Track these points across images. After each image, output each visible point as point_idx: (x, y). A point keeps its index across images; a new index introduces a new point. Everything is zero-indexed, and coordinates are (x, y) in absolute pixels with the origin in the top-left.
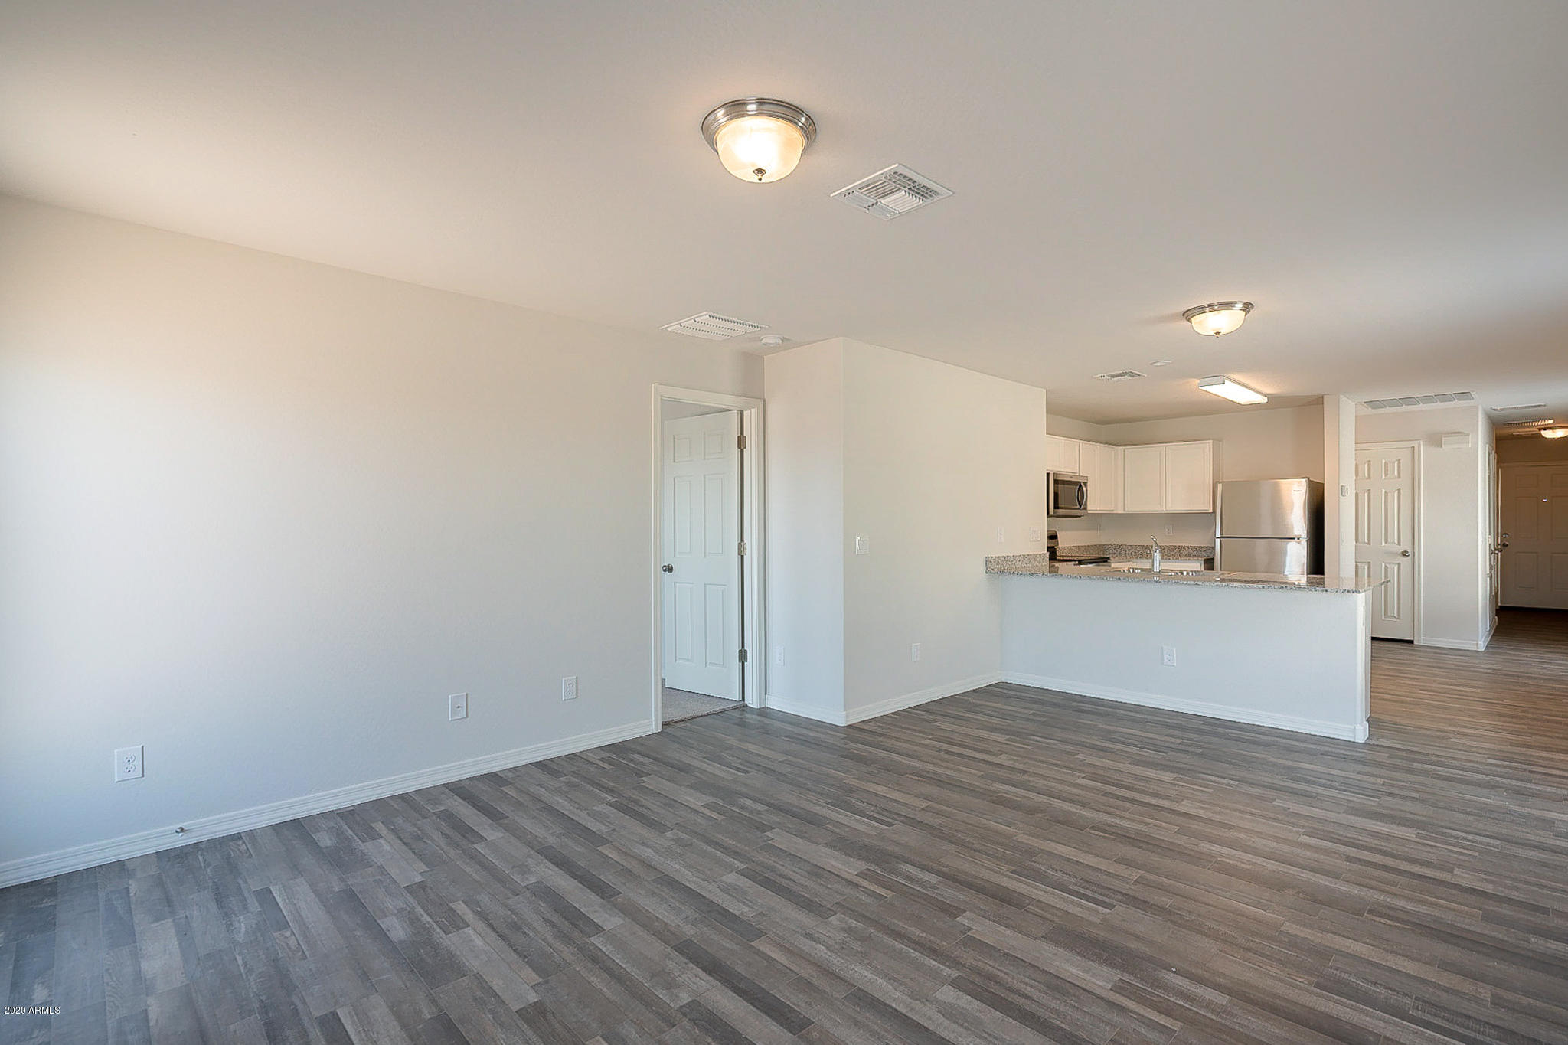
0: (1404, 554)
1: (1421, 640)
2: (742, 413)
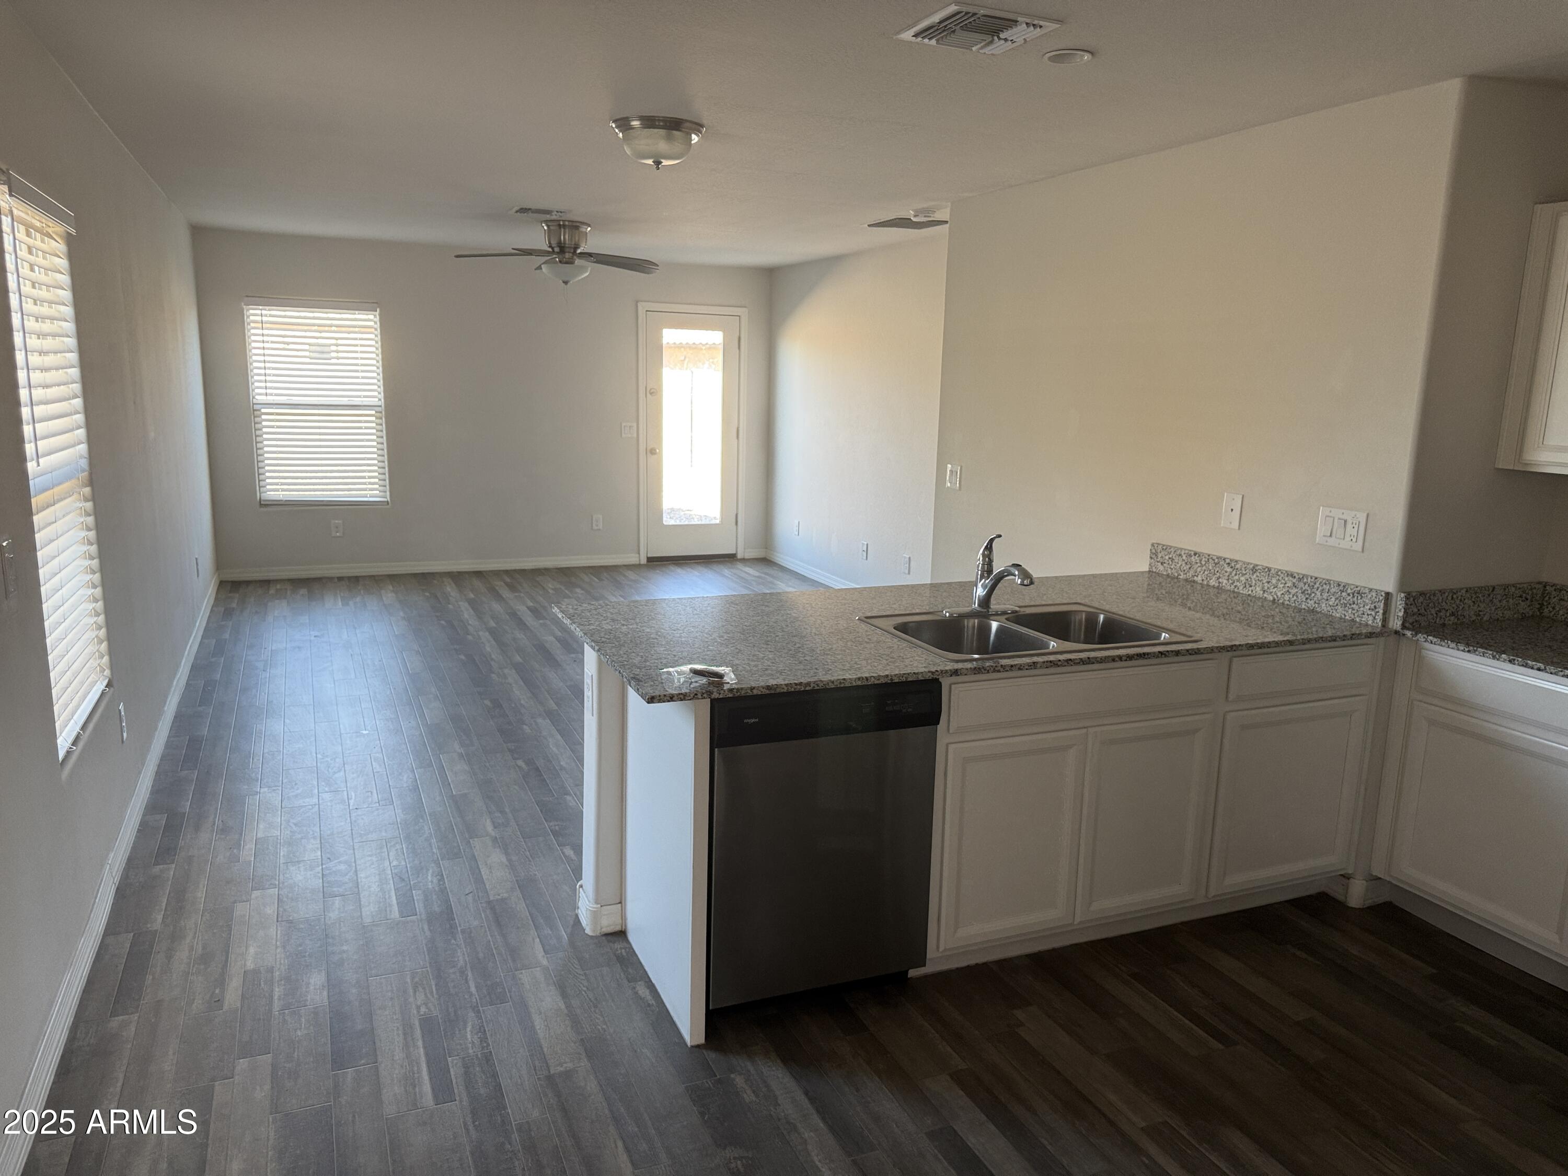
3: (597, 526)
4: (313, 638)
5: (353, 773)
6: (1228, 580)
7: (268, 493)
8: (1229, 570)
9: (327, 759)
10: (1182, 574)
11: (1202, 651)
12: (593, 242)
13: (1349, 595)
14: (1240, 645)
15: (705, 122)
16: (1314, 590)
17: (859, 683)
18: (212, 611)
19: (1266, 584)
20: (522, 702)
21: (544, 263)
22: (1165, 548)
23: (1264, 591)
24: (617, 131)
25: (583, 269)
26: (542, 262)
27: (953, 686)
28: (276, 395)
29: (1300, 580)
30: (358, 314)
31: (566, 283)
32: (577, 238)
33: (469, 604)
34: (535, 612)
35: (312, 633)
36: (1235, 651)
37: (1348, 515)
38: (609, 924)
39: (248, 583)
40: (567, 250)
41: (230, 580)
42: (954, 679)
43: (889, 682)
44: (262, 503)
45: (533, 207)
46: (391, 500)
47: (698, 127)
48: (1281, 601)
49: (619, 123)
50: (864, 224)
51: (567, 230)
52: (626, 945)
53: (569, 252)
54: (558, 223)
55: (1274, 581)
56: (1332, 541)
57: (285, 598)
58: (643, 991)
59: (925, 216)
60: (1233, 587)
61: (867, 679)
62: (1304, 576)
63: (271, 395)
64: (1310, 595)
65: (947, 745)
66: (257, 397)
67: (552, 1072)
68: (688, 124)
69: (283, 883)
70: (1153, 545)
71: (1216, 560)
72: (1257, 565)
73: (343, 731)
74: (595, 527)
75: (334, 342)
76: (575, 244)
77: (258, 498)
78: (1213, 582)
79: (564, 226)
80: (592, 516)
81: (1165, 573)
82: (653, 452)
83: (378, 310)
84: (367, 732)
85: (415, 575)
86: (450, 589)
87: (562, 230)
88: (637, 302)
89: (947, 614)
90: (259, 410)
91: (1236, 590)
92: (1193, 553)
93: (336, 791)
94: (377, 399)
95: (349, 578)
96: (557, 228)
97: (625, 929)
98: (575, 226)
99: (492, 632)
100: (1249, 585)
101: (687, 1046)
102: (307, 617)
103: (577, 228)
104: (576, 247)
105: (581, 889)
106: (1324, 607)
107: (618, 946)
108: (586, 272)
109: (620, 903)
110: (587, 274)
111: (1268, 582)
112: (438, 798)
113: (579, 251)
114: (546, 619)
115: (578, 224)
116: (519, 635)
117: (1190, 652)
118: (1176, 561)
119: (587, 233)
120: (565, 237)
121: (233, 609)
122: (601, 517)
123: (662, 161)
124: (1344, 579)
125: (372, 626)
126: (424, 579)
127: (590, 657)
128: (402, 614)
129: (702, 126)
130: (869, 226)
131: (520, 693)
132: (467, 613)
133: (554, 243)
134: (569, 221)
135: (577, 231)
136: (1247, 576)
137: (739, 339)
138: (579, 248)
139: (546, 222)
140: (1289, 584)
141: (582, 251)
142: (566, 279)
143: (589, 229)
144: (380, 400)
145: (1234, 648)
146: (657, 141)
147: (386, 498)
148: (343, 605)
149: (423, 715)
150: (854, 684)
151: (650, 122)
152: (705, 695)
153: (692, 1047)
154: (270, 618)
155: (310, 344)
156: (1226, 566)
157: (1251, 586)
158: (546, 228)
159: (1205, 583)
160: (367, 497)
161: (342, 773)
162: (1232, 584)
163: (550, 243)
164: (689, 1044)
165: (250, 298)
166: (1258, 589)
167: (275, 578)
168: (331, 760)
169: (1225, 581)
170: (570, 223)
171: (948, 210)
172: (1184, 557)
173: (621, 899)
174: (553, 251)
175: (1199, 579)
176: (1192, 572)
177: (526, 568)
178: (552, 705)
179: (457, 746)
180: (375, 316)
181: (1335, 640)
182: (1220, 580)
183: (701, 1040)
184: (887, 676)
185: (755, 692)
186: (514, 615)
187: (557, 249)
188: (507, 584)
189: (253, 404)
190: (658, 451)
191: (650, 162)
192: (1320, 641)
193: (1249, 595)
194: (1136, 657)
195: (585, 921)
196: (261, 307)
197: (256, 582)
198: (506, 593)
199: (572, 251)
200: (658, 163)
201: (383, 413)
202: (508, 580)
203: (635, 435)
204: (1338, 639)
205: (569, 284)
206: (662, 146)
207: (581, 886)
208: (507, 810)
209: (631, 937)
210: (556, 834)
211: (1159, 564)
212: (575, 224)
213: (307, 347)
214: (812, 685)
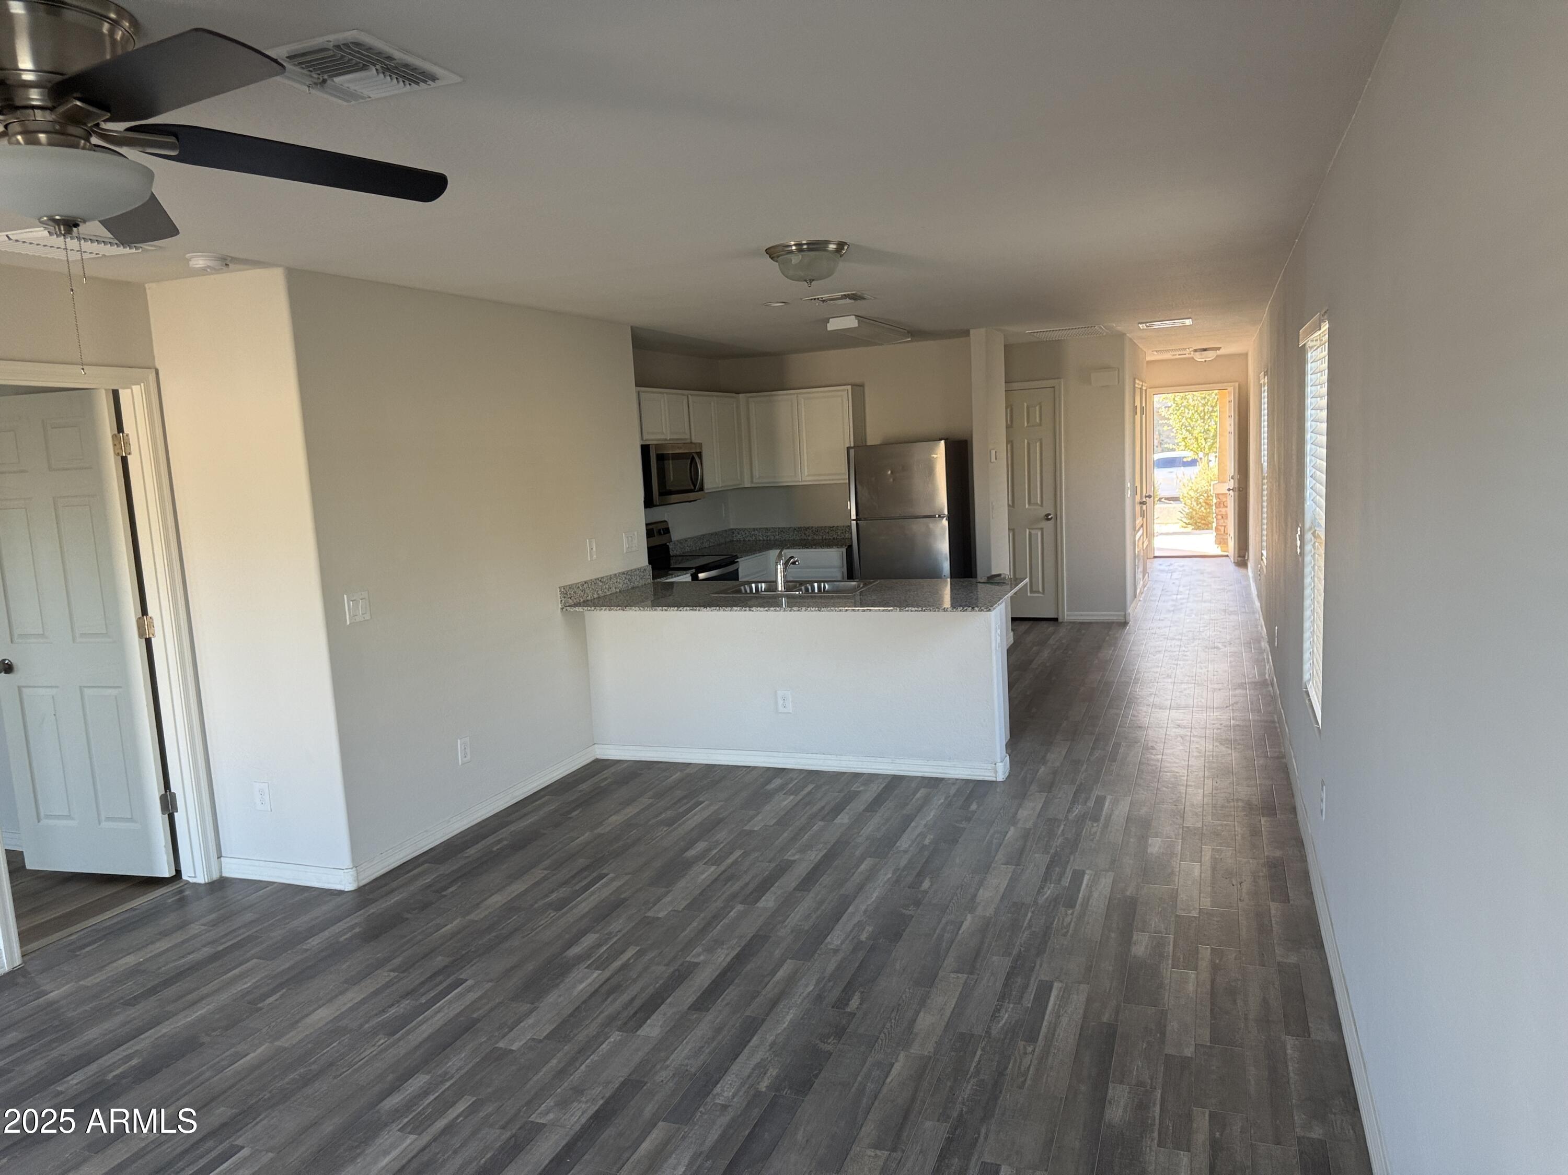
0: (1047, 518)
1: (1067, 615)
2: (116, 394)
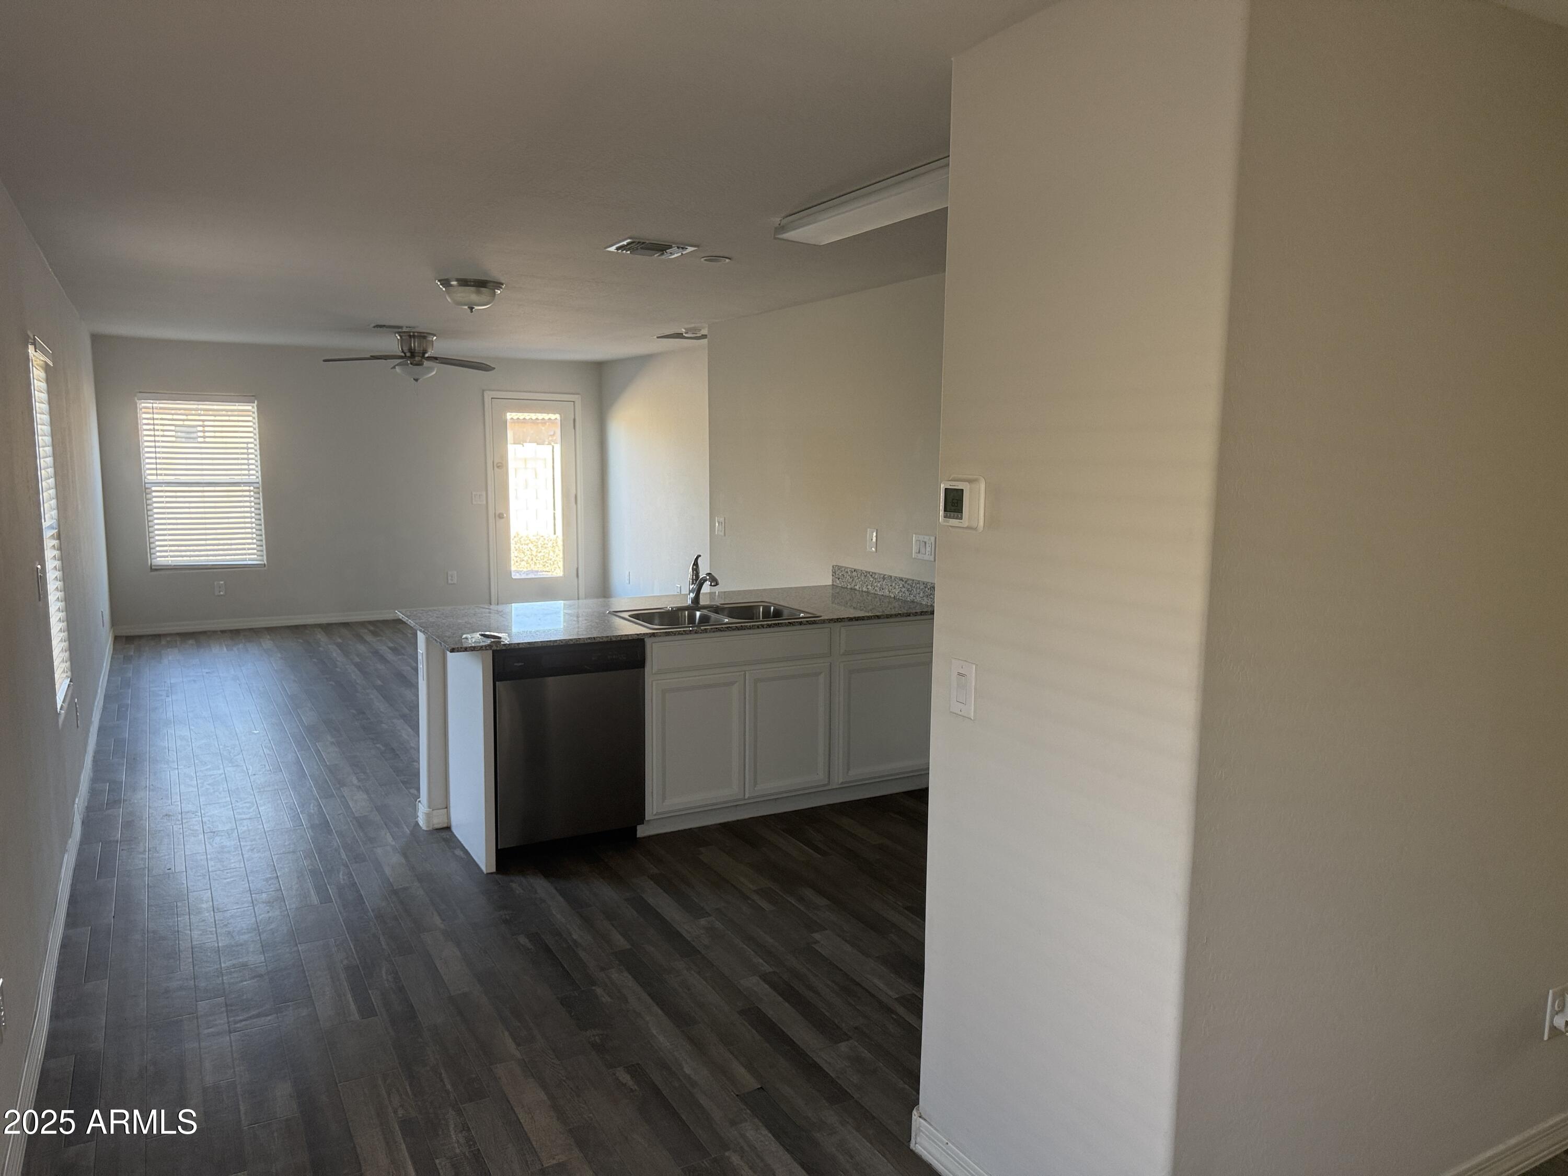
3: (452, 580)
4: (205, 674)
5: (249, 755)
6: (872, 586)
7: (158, 559)
8: (872, 579)
9: (228, 748)
10: (849, 585)
11: (817, 622)
12: (438, 347)
13: (928, 589)
14: (843, 618)
15: (503, 282)
16: (913, 588)
17: (589, 641)
18: (112, 658)
19: (890, 587)
20: (382, 710)
21: (397, 365)
22: (840, 568)
23: (890, 592)
24: (441, 286)
25: (430, 369)
26: (396, 364)
27: (654, 644)
28: (166, 475)
29: (906, 582)
30: (238, 405)
31: (416, 380)
32: (424, 345)
33: (338, 646)
34: (394, 650)
35: (203, 670)
36: (840, 622)
37: (926, 539)
38: (439, 822)
39: (140, 637)
40: (416, 354)
41: (125, 634)
42: (653, 639)
43: (609, 640)
44: (153, 568)
45: (387, 324)
46: (267, 562)
47: (498, 285)
48: (898, 597)
49: (442, 282)
50: (654, 336)
51: (416, 340)
52: (450, 833)
53: (419, 356)
54: (408, 334)
55: (894, 585)
56: (920, 556)
57: (176, 647)
58: (458, 852)
59: (693, 334)
60: (874, 591)
61: (594, 638)
62: (908, 579)
63: (161, 475)
64: (911, 592)
65: (652, 681)
66: (149, 477)
67: (395, 888)
68: (492, 284)
69: (204, 814)
70: (833, 566)
71: (865, 574)
72: (885, 575)
73: (238, 731)
74: (450, 582)
75: (201, 423)
76: (423, 350)
77: (149, 564)
78: (865, 589)
79: (414, 336)
80: (447, 573)
81: (840, 585)
82: (501, 516)
83: (256, 402)
84: (258, 732)
85: (288, 627)
86: (321, 637)
87: (412, 339)
88: (483, 391)
89: (670, 609)
90: (149, 488)
91: (876, 593)
92: (853, 570)
93: (237, 766)
94: (255, 477)
95: (231, 631)
96: (408, 337)
97: (450, 826)
98: (423, 336)
99: (357, 665)
100: (882, 589)
101: (483, 873)
102: (198, 660)
103: (425, 337)
104: (425, 352)
105: (419, 803)
106: (918, 599)
107: (445, 834)
108: (434, 371)
109: (446, 808)
110: (434, 373)
111: (891, 586)
112: (316, 767)
113: (427, 355)
114: (404, 655)
115: (425, 335)
116: (380, 666)
117: (809, 622)
118: (845, 576)
119: (433, 341)
120: (415, 344)
121: (132, 656)
122: (455, 572)
123: (475, 307)
124: (925, 580)
125: (255, 665)
126: (297, 630)
127: (421, 637)
128: (279, 655)
129: (502, 284)
130: (658, 337)
131: (380, 705)
132: (336, 653)
133: (406, 349)
134: (417, 332)
135: (425, 340)
136: (881, 583)
137: (574, 420)
138: (426, 353)
139: (399, 333)
140: (901, 586)
141: (430, 356)
142: (416, 377)
143: (435, 338)
144: (257, 477)
145: (839, 620)
146: (470, 294)
147: (263, 561)
148: (227, 650)
149: (301, 721)
150: (586, 642)
151: (464, 283)
152: (488, 648)
153: (488, 874)
154: (165, 661)
155: (176, 426)
156: (870, 577)
157: (883, 589)
158: (399, 337)
159: (861, 589)
160: (246, 561)
161: (241, 756)
162: (874, 589)
163: (402, 349)
164: (485, 872)
165: (142, 394)
166: (887, 591)
167: (164, 633)
168: (231, 748)
169: (870, 587)
170: (419, 334)
171: (707, 329)
172: (849, 573)
173: (447, 805)
174: (406, 356)
175: (857, 587)
176: (854, 583)
177: (388, 619)
178: (406, 711)
179: (329, 738)
180: (253, 407)
181: (909, 616)
182: (868, 587)
183: (494, 869)
184: (608, 637)
185: (521, 646)
186: (376, 653)
187: (408, 354)
188: (370, 631)
189: (145, 483)
190: (505, 515)
191: (466, 307)
192: (899, 616)
193: (882, 595)
194: (773, 625)
195: (422, 822)
196: (152, 401)
197: (148, 636)
198: (369, 638)
199: (421, 355)
200: (471, 309)
201: (261, 489)
202: (372, 628)
203: (485, 502)
204: (911, 615)
205: (419, 381)
206: (474, 297)
207: (420, 801)
208: (368, 771)
209: (454, 830)
210: (404, 783)
211: (837, 579)
212: (423, 335)
213: (173, 428)
214: (558, 642)
